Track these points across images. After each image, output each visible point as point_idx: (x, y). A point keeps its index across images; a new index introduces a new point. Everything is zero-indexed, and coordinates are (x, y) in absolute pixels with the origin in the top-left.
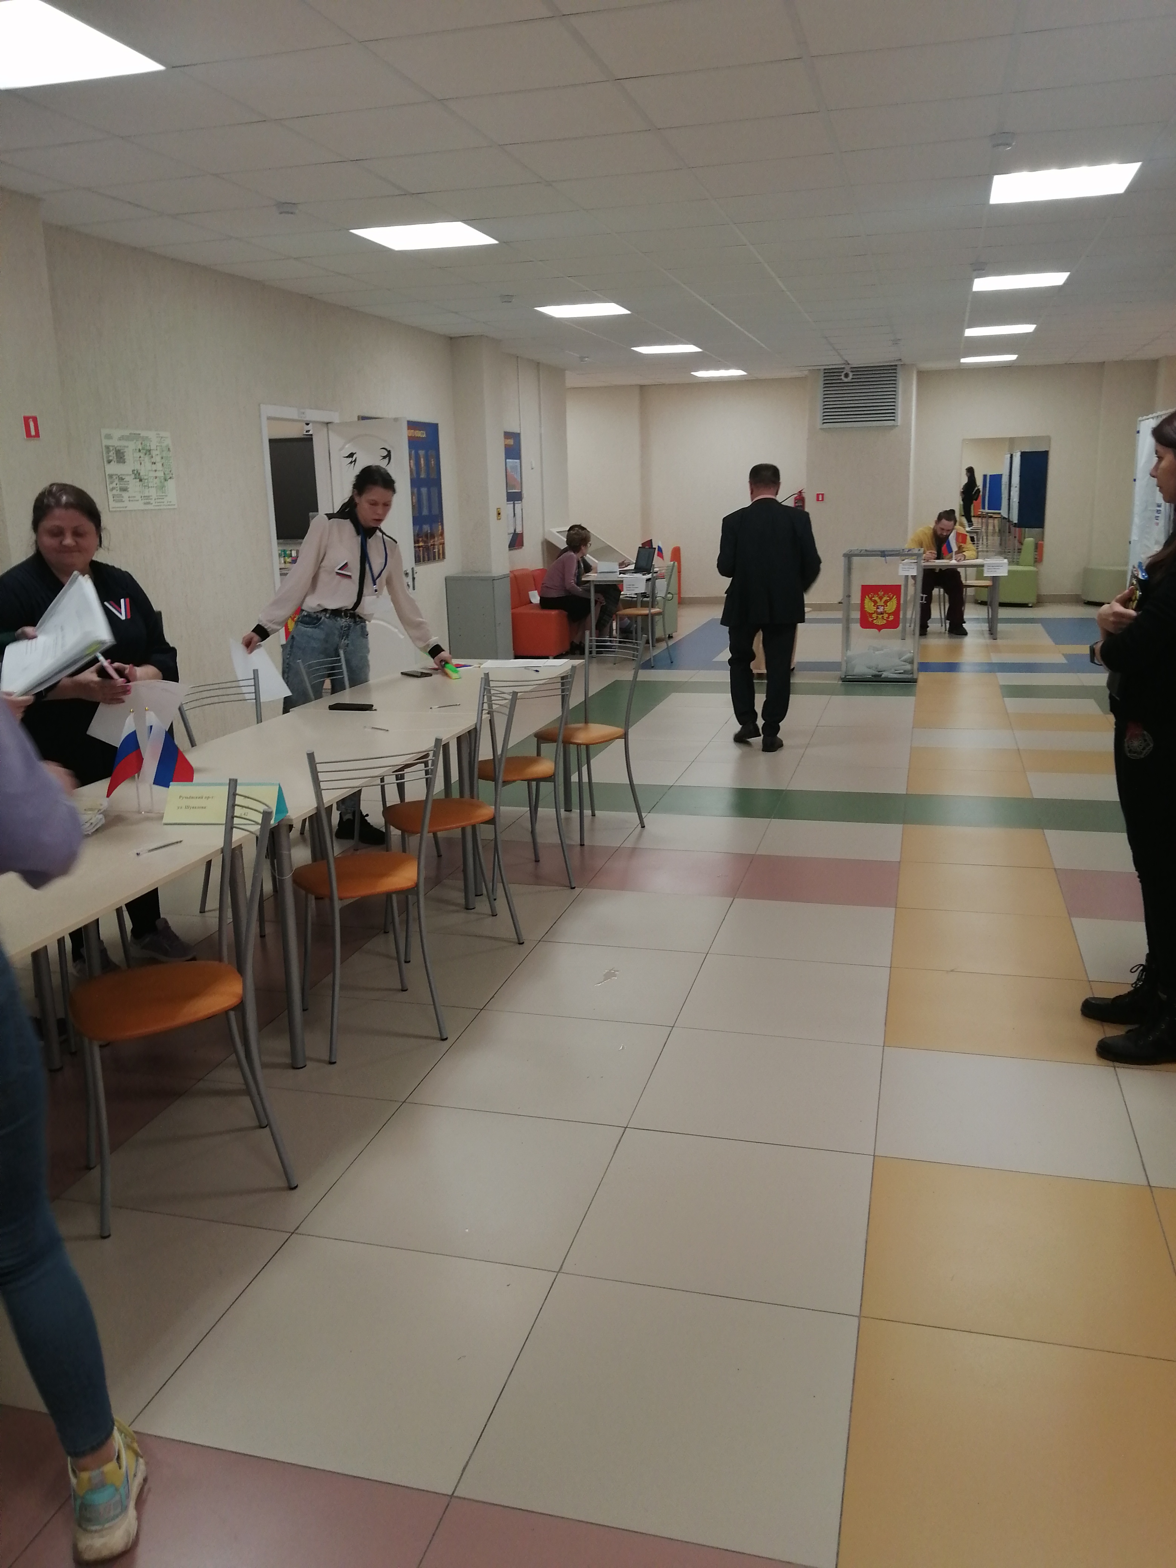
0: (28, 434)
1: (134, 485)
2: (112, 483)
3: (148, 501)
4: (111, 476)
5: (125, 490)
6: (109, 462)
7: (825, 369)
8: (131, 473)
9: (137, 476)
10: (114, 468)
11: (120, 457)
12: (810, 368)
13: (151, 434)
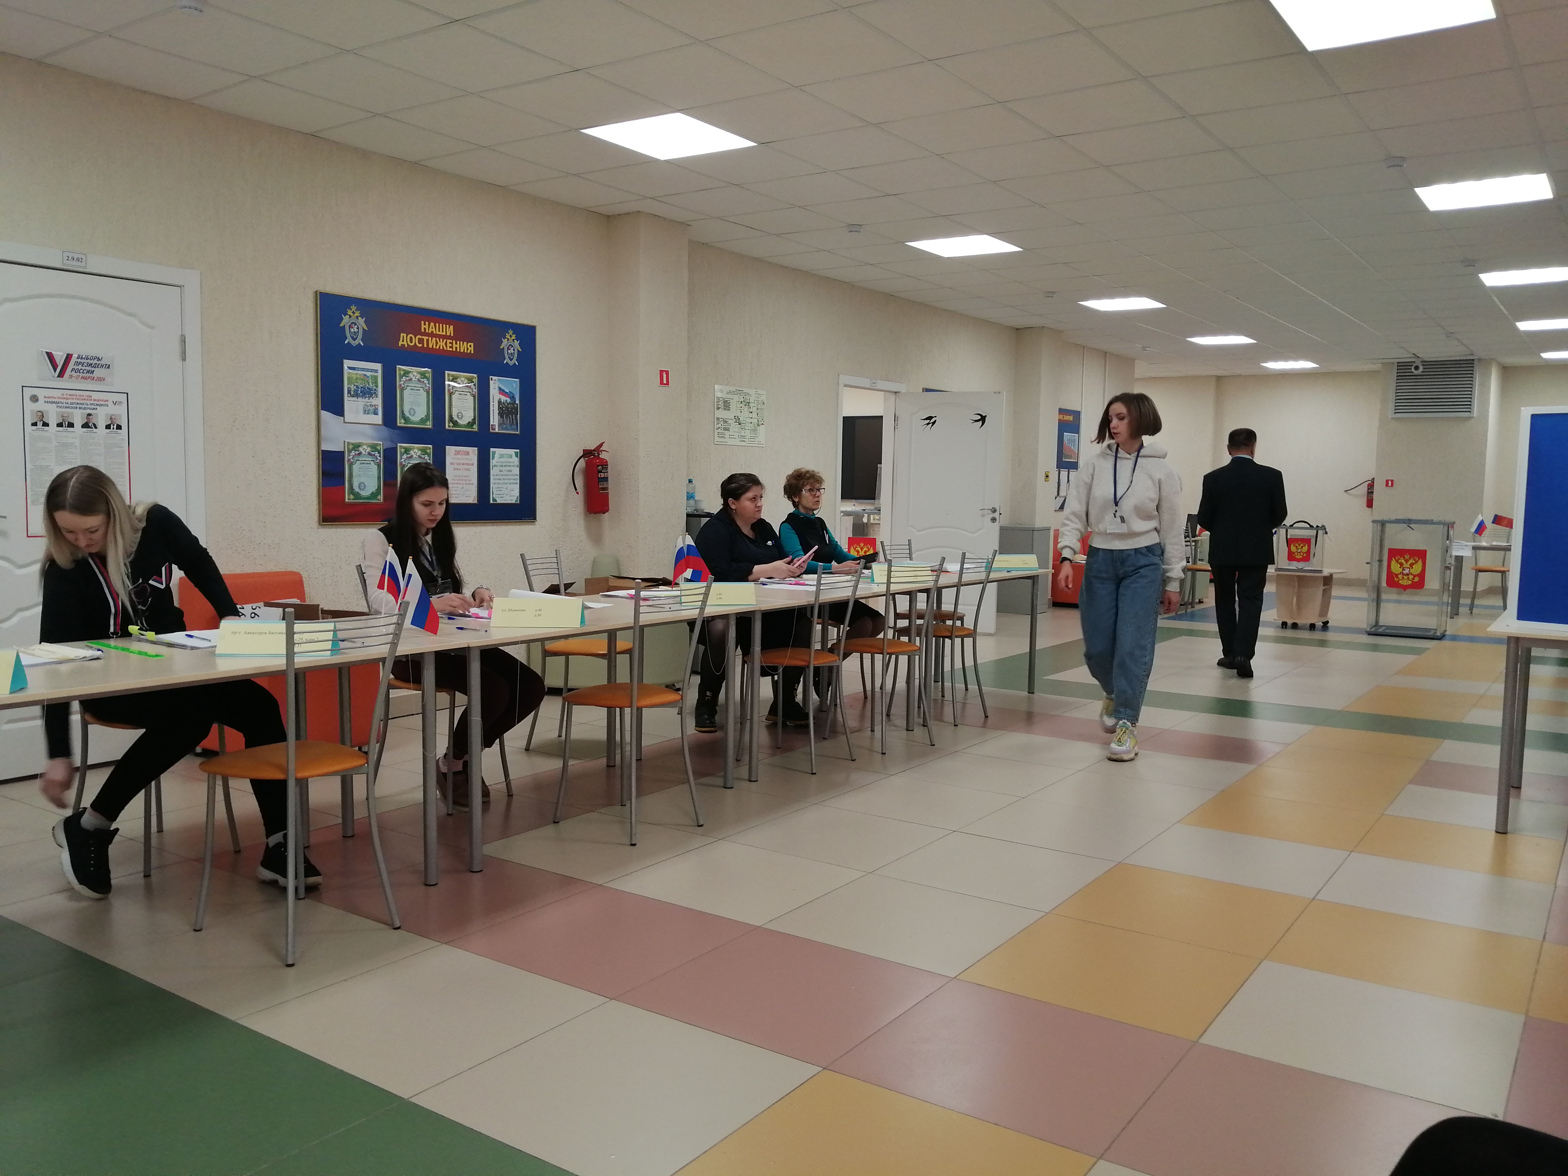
0: (662, 383)
1: (734, 427)
2: (718, 423)
3: (744, 439)
4: (718, 419)
5: (727, 429)
6: (718, 408)
7: (1398, 363)
8: (733, 418)
9: (737, 420)
10: (721, 414)
11: (727, 405)
12: (1382, 361)
13: (752, 392)
